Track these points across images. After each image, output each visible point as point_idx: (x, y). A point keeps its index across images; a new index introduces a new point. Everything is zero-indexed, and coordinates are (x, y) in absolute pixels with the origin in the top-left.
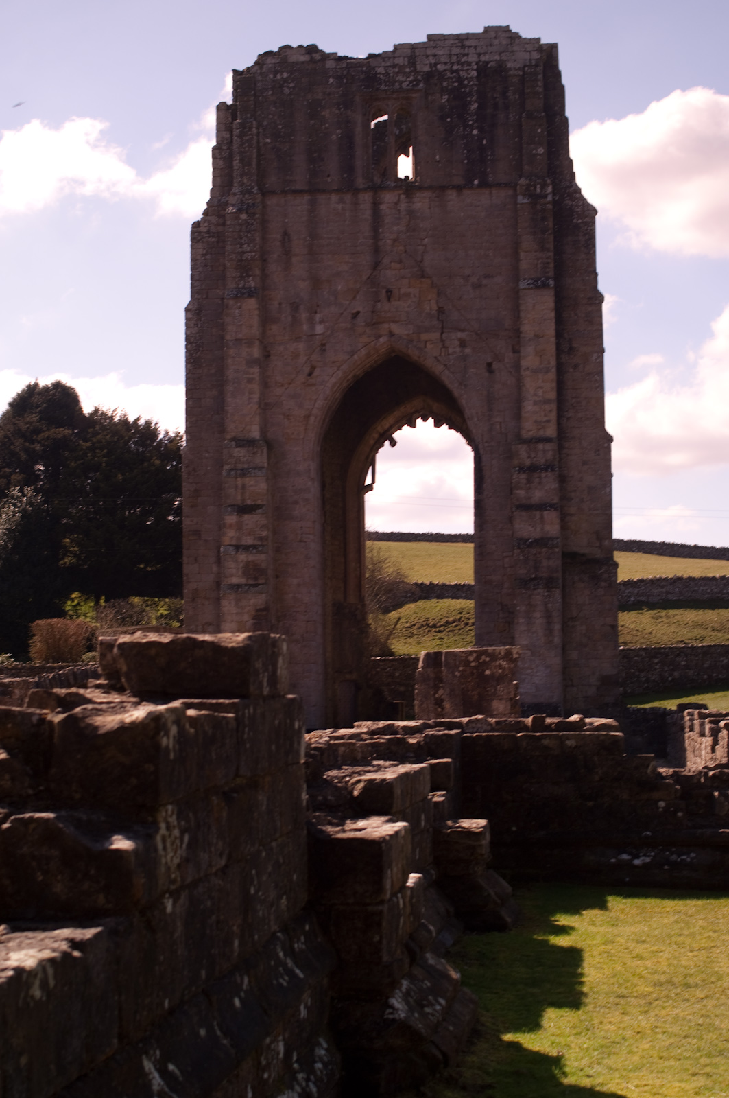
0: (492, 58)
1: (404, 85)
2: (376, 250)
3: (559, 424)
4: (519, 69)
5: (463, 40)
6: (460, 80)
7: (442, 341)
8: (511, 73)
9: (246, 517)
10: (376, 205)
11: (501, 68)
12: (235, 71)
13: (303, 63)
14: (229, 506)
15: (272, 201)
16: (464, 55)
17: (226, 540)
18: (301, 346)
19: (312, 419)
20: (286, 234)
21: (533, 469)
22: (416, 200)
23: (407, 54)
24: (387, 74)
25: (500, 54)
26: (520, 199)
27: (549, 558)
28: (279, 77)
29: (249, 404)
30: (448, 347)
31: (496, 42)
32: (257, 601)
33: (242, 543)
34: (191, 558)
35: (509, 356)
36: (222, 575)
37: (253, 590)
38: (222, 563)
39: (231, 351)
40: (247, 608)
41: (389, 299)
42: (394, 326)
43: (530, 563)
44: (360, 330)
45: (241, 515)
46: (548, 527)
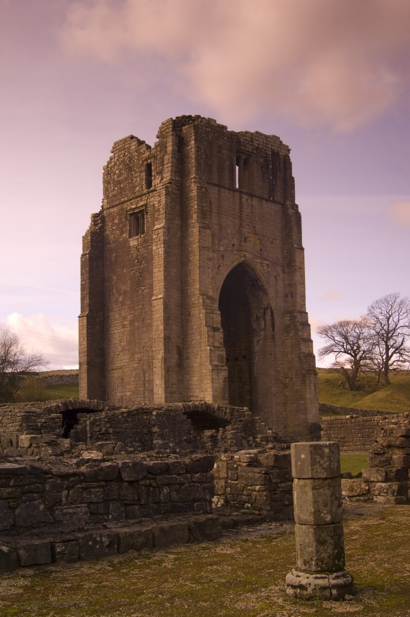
0: (275, 148)
1: (249, 149)
2: (241, 217)
4: (283, 156)
5: (266, 137)
6: (266, 154)
7: (261, 263)
8: (281, 157)
9: (216, 333)
10: (241, 198)
11: (278, 154)
14: (209, 327)
16: (267, 144)
17: (210, 343)
18: (215, 255)
20: (210, 202)
21: (303, 324)
22: (253, 200)
23: (249, 136)
24: (244, 143)
25: (277, 148)
28: (207, 129)
29: (208, 278)
30: (263, 266)
31: (276, 142)
32: (225, 374)
33: (215, 345)
34: (167, 351)
35: (281, 274)
36: (209, 360)
37: (223, 368)
38: (209, 354)
39: (202, 252)
40: (221, 377)
41: (245, 242)
42: (246, 253)
43: (308, 363)
44: (235, 252)
45: (214, 332)
46: (310, 349)
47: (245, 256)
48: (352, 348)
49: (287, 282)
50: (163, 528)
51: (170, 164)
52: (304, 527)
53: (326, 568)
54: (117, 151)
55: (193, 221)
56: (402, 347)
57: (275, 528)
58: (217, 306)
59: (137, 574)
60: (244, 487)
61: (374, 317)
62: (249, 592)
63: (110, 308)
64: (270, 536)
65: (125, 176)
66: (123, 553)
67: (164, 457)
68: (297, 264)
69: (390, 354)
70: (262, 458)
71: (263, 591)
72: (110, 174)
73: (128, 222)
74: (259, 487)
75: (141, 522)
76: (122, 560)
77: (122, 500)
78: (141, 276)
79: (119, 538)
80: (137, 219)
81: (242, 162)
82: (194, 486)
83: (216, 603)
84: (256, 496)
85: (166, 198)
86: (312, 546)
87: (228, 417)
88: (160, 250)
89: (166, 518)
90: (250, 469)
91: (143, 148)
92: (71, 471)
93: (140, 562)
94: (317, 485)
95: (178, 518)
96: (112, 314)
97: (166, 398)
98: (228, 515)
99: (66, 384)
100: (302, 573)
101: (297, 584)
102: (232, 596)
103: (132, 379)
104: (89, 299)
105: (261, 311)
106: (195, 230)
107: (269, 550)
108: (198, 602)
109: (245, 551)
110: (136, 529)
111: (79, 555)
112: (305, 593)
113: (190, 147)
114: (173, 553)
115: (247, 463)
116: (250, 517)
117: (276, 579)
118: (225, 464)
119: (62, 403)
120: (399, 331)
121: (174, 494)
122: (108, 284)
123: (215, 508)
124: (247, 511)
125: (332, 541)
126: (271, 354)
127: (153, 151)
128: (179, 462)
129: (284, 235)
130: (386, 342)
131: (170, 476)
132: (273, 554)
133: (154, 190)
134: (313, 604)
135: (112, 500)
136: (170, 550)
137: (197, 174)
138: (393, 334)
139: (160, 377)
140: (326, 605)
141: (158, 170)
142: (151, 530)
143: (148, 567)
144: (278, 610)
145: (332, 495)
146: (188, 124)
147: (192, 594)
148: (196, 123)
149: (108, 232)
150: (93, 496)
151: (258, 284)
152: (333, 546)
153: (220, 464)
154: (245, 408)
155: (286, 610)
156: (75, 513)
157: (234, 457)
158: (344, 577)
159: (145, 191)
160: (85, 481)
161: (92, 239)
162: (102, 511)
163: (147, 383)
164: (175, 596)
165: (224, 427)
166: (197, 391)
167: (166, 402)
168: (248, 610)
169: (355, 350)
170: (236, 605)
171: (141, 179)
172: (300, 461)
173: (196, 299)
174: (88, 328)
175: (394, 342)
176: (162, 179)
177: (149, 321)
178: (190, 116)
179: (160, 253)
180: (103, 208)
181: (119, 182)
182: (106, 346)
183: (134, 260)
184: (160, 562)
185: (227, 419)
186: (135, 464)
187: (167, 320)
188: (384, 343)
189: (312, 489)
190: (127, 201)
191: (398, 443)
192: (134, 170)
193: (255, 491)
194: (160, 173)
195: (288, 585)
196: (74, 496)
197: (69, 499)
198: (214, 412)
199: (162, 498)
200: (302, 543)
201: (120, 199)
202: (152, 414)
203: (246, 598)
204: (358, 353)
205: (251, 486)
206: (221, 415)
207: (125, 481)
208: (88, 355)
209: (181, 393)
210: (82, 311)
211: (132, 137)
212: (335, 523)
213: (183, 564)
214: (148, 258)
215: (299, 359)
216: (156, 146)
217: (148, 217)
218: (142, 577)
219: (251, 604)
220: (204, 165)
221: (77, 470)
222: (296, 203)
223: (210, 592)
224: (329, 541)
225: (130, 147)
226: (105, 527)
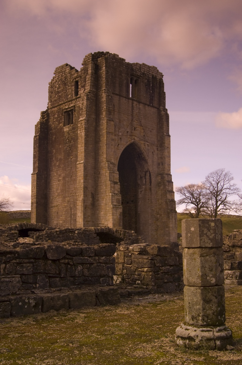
0: (154, 74)
2: (132, 115)
5: (149, 67)
6: (149, 77)
7: (144, 144)
8: (158, 79)
9: (116, 185)
10: (133, 103)
16: (149, 71)
17: (112, 191)
18: (116, 138)
20: (114, 105)
21: (169, 182)
22: (140, 105)
23: (139, 66)
24: (135, 70)
25: (156, 74)
28: (113, 60)
29: (112, 152)
30: (145, 146)
31: (155, 71)
32: (120, 210)
33: (115, 192)
34: (85, 195)
35: (156, 151)
36: (111, 201)
37: (119, 207)
38: (111, 198)
39: (108, 135)
40: (118, 212)
41: (135, 130)
42: (135, 137)
43: (171, 205)
44: (129, 136)
45: (114, 184)
46: (173, 197)
47: (134, 139)
48: (196, 201)
49: (159, 156)
50: (77, 294)
51: (90, 81)
52: (192, 288)
53: (210, 323)
54: (58, 73)
55: (103, 116)
56: (225, 201)
57: (158, 298)
58: (117, 169)
59: (55, 327)
60: (136, 269)
61: (209, 183)
62: (145, 342)
63: (51, 169)
64: (155, 303)
65: (62, 88)
66: (46, 312)
67: (79, 244)
68: (166, 145)
69: (218, 205)
70: (148, 249)
71: (156, 342)
72: (53, 87)
73: (63, 117)
74: (146, 269)
75: (60, 290)
76: (44, 317)
77: (46, 273)
78: (70, 150)
79: (43, 301)
80: (69, 115)
81: (134, 82)
82: (100, 266)
83: (117, 351)
84: (144, 275)
85: (87, 101)
86: (199, 304)
87: (122, 236)
88: (82, 133)
89: (80, 288)
90: (140, 256)
91: (74, 71)
92: (8, 250)
93: (58, 319)
94: (204, 253)
95: (89, 288)
96: (52, 173)
97: (84, 224)
98: (124, 288)
99: (24, 218)
100: (190, 327)
101: (186, 336)
102: (131, 346)
103: (64, 213)
104: (38, 163)
105: (143, 173)
106: (104, 122)
107: (156, 312)
108: (102, 350)
109: (138, 312)
110: (57, 294)
111: (11, 313)
112: (193, 343)
113: (102, 71)
114: (83, 313)
115: (138, 252)
116: (140, 290)
117: (165, 333)
118: (123, 253)
119: (19, 225)
120: (224, 191)
121: (86, 271)
122: (50, 155)
123: (115, 284)
124: (138, 286)
125: (216, 300)
126: (149, 199)
127: (79, 73)
128: (90, 248)
129: (159, 127)
130: (216, 198)
131: (83, 258)
132: (159, 314)
133: (80, 97)
134: (201, 353)
135: (39, 273)
136: (82, 311)
137: (106, 87)
138: (220, 193)
139: (80, 211)
140: (212, 354)
141: (82, 85)
142: (67, 296)
143: (64, 322)
144: (172, 358)
145: (216, 262)
146: (102, 57)
147: (97, 343)
148: (106, 56)
149: (51, 123)
150: (24, 269)
151: (141, 157)
152: (217, 304)
153: (119, 253)
154: (132, 231)
155: (179, 358)
156: (11, 281)
157: (129, 248)
158: (225, 331)
159: (74, 98)
160: (18, 258)
161: (41, 127)
162: (31, 281)
163: (72, 215)
164: (83, 345)
165: (119, 242)
166: (103, 220)
167: (84, 226)
168: (146, 358)
169: (198, 202)
170: (135, 354)
171: (72, 91)
172: (190, 233)
173: (104, 164)
174: (37, 181)
175: (221, 197)
176: (85, 90)
177: (74, 178)
178: (103, 52)
179: (83, 135)
180: (48, 108)
181: (58, 92)
182: (48, 193)
183: (66, 140)
184: (73, 319)
185: (121, 237)
186: (58, 247)
187: (86, 177)
188: (215, 198)
189: (200, 257)
190: (63, 104)
191: (239, 244)
192: (67, 85)
193: (144, 272)
194: (84, 87)
195: (178, 337)
196: (10, 269)
197: (6, 271)
198: (113, 233)
199: (77, 273)
200: (190, 302)
201: (59, 102)
202: (75, 233)
203: (142, 347)
204: (199, 204)
205: (141, 268)
206: (118, 235)
207: (49, 260)
208: (37, 198)
209: (93, 222)
210: (34, 171)
211: (67, 65)
212: (219, 286)
213: (91, 320)
214: (75, 139)
215: (166, 203)
216: (82, 70)
217: (76, 113)
218: (57, 329)
219: (148, 352)
220: (111, 82)
221: (13, 250)
222: (166, 107)
223: (112, 342)
224: (213, 300)
225: (66, 71)
226: (33, 293)
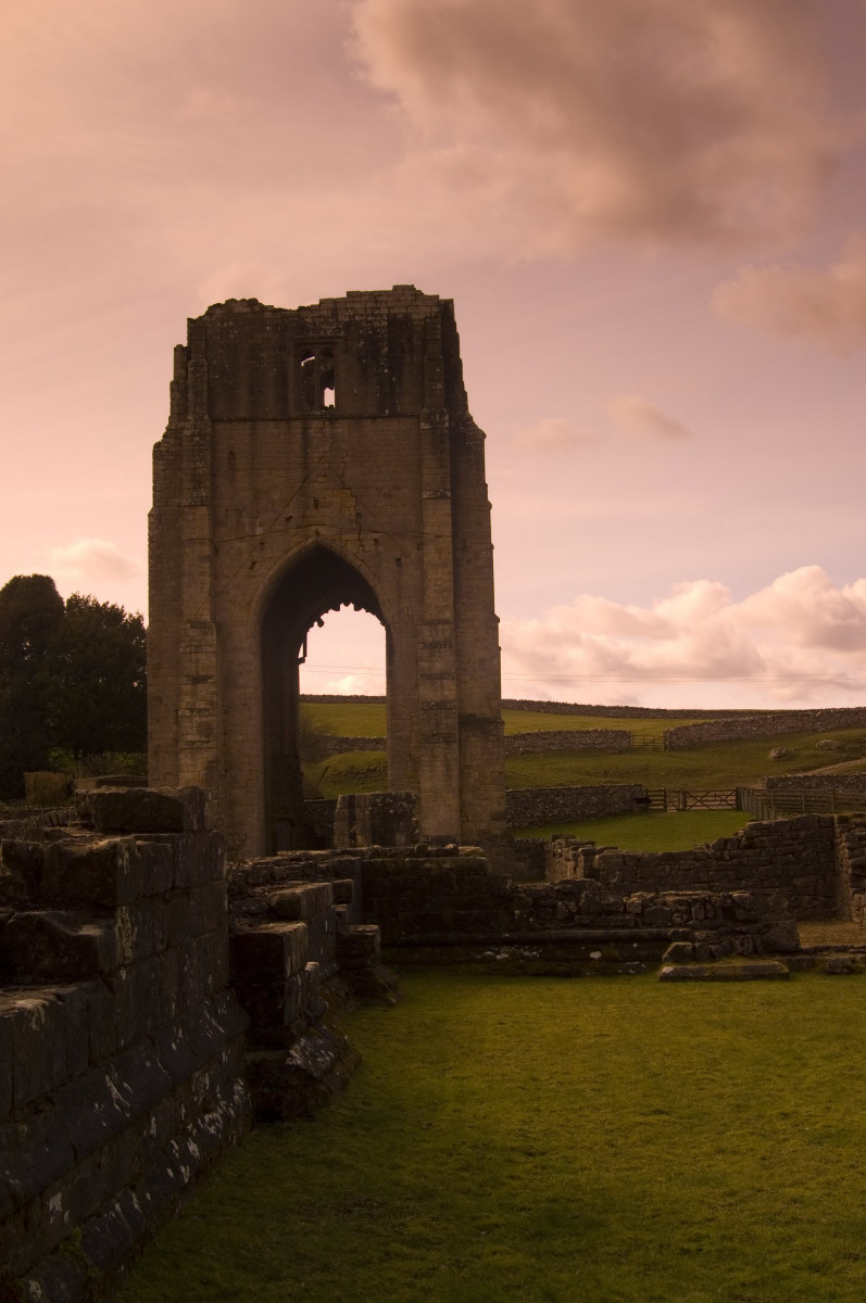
0: (399, 311)
1: (328, 333)
2: (306, 467)
3: (455, 608)
4: (422, 320)
5: (376, 296)
6: (374, 329)
7: (360, 540)
8: (416, 323)
9: (199, 685)
10: (305, 429)
11: (407, 317)
12: (189, 320)
13: (246, 313)
14: (187, 676)
15: (220, 427)
16: (377, 308)
17: (183, 705)
18: (244, 545)
19: (253, 604)
21: (434, 646)
22: (338, 426)
23: (330, 307)
24: (314, 324)
25: (406, 308)
26: (423, 426)
27: (448, 717)
29: (201, 592)
30: (364, 546)
31: (403, 298)
32: (209, 755)
33: (197, 706)
34: (154, 720)
35: (413, 554)
37: (205, 745)
39: (187, 549)
40: (200, 761)
41: (316, 507)
42: (321, 528)
43: (433, 722)
44: (293, 531)
45: (193, 684)
46: (447, 692)
47: (318, 534)
68: (428, 529)
137: (193, 413)
187: (154, 670)
